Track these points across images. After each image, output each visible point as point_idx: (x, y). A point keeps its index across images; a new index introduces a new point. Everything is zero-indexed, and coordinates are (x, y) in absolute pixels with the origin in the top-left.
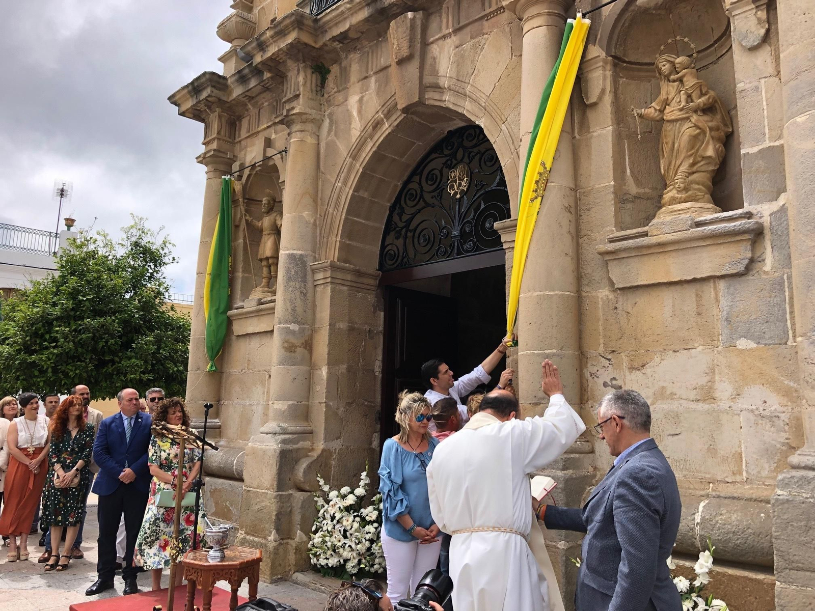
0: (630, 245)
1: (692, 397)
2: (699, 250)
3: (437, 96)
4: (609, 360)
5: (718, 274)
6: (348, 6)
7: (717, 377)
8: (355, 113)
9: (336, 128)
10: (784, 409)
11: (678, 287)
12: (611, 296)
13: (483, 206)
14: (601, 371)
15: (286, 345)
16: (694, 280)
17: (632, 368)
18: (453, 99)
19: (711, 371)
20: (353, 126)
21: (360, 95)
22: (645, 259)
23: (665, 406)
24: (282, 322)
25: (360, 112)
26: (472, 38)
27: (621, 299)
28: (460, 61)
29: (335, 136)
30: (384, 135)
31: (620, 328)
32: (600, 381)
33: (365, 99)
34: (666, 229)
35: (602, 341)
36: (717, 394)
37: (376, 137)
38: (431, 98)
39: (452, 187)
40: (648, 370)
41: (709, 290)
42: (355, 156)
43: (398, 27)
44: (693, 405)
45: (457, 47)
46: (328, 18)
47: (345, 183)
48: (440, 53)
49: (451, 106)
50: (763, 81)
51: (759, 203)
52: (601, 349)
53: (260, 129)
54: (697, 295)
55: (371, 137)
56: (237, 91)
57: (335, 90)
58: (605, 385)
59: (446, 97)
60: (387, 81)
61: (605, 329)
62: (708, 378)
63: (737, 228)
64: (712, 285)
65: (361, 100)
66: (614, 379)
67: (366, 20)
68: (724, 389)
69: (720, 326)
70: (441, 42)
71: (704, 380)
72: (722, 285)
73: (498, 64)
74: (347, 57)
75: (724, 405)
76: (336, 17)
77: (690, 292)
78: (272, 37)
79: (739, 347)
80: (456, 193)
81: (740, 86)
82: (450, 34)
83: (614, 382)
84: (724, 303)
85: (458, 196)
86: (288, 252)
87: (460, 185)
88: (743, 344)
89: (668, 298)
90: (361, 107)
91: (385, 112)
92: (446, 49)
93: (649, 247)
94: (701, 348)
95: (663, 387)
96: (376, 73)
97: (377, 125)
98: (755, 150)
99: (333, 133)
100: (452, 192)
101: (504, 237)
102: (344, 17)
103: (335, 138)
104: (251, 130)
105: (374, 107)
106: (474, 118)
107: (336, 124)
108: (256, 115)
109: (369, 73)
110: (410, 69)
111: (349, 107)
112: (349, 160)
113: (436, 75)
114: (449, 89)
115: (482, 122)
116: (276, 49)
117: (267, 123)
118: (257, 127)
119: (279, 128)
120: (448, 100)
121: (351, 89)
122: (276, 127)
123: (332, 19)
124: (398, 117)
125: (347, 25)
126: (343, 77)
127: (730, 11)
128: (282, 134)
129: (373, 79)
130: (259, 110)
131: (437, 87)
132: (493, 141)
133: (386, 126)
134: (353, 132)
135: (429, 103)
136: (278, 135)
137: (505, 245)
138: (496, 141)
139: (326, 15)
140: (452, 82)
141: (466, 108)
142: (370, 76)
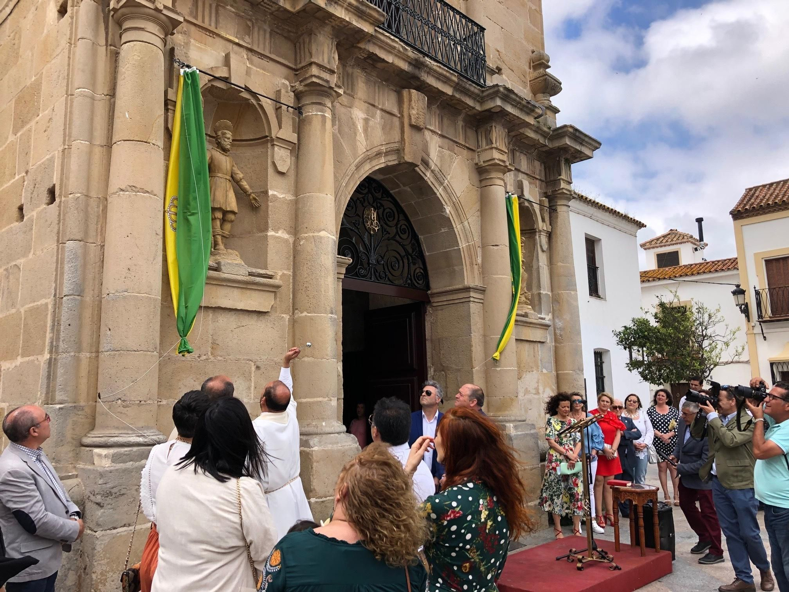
1: (534, 393)
3: (423, 169)
6: (401, 49)
8: (360, 127)
18: (432, 179)
19: (538, 382)
20: (358, 138)
21: (366, 116)
25: (366, 130)
26: (449, 149)
28: (441, 157)
30: (379, 166)
33: (371, 123)
37: (374, 163)
38: (421, 169)
40: (522, 380)
42: (358, 167)
45: (440, 147)
46: (382, 37)
48: (431, 141)
49: (430, 183)
50: (545, 266)
51: (545, 315)
55: (371, 160)
59: (428, 174)
60: (392, 126)
64: (536, 344)
65: (366, 121)
68: (541, 389)
69: (539, 363)
70: (430, 133)
71: (536, 385)
72: (539, 345)
73: (463, 180)
76: (387, 44)
77: (532, 346)
84: (540, 353)
88: (545, 371)
90: (367, 128)
91: (388, 150)
92: (434, 142)
94: (535, 371)
95: (527, 388)
96: (382, 110)
97: (379, 154)
98: (544, 292)
99: (336, 128)
100: (367, 227)
101: (472, 294)
102: (390, 50)
103: (339, 135)
104: (200, 18)
105: (379, 138)
106: (444, 203)
107: (339, 121)
108: (211, 5)
109: (376, 104)
110: (417, 137)
111: (353, 116)
112: (353, 168)
113: (428, 155)
114: (433, 171)
115: (448, 209)
116: (347, 19)
117: (236, 37)
118: (213, 24)
119: (255, 59)
120: (429, 177)
121: (357, 102)
122: (250, 54)
123: (383, 41)
124: (392, 160)
125: (390, 59)
126: (345, 80)
127: (540, 231)
128: (262, 71)
129: (378, 112)
130: (217, 6)
131: (426, 163)
132: (454, 226)
133: (383, 160)
134: (358, 144)
135: (417, 168)
136: (254, 68)
137: (472, 299)
138: (457, 227)
139: (383, 34)
140: (437, 169)
141: (440, 191)
142: (377, 107)
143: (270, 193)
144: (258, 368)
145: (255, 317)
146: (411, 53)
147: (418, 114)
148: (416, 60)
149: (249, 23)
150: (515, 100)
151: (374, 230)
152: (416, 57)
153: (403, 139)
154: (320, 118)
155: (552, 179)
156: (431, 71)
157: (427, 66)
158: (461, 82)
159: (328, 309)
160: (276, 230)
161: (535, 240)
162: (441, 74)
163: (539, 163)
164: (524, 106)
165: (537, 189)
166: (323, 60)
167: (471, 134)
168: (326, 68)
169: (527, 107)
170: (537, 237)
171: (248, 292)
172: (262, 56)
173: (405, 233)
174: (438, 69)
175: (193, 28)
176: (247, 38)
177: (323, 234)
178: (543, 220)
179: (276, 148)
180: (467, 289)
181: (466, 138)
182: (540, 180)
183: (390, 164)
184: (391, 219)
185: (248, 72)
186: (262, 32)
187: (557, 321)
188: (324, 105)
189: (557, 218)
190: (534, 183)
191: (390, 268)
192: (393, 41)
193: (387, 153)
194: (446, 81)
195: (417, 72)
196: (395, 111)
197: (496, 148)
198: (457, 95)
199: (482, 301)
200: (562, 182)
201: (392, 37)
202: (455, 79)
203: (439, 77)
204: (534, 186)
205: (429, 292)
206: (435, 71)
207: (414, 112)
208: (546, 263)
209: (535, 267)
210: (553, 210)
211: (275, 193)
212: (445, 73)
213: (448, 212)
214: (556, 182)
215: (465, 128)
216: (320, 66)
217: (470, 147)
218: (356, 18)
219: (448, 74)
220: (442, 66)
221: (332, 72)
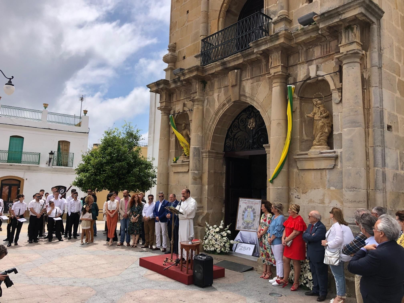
0: (303, 157)
1: (319, 202)
2: (321, 161)
3: (245, 99)
4: (297, 190)
5: (326, 168)
6: (215, 65)
7: (325, 197)
8: (216, 100)
9: (210, 104)
10: (341, 207)
11: (316, 170)
12: (298, 171)
13: (260, 133)
14: (294, 193)
15: (194, 178)
16: (320, 169)
17: (303, 193)
18: (250, 101)
20: (215, 104)
21: (218, 94)
22: (307, 161)
23: (311, 205)
24: (192, 170)
25: (218, 99)
26: (256, 82)
27: (300, 172)
28: (252, 89)
29: (209, 106)
30: (227, 109)
31: (300, 181)
32: (294, 196)
33: (220, 95)
34: (313, 154)
35: (295, 184)
36: (325, 202)
37: (224, 109)
38: (243, 99)
39: (250, 125)
40: (307, 194)
41: (324, 172)
42: (216, 115)
43: (232, 74)
44: (319, 205)
45: (252, 84)
46: (207, 68)
47: (213, 123)
48: (246, 85)
49: (249, 103)
50: (340, 113)
51: (338, 149)
52: (294, 187)
53: (181, 99)
54: (321, 173)
55: (222, 108)
56: (173, 86)
57: (209, 90)
58: (295, 197)
59: (248, 99)
60: (228, 91)
61: (295, 181)
62: (322, 197)
63: (331, 156)
64: (325, 171)
65: (218, 95)
66: (298, 196)
67: (221, 70)
68: (327, 201)
69: (327, 183)
70: (246, 81)
71: (322, 198)
72: (327, 171)
73: (265, 92)
74: (213, 79)
75: (327, 205)
76: (210, 67)
77: (319, 172)
78: (188, 72)
79: (331, 189)
80: (251, 128)
81: (334, 114)
82: (249, 79)
83: (298, 197)
84: (328, 176)
85: (252, 129)
86: (194, 146)
87: (252, 125)
89: (313, 173)
90: (219, 98)
91: (227, 101)
92: (248, 84)
93: (308, 158)
94: (321, 188)
95: (311, 199)
96: (223, 87)
97: (224, 105)
98: (337, 133)
99: (208, 105)
100: (250, 127)
105: (223, 98)
107: (209, 102)
110: (236, 89)
113: (245, 92)
114: (249, 97)
117: (184, 97)
118: (179, 98)
121: (215, 91)
127: (332, 91)
130: (181, 92)
131: (245, 96)
133: (228, 105)
134: (216, 106)
136: (188, 102)
139: (207, 66)
140: (250, 95)
141: (254, 104)
142: (222, 88)
146: (218, 63)
148: (222, 63)
150: (263, 42)
156: (229, 62)
157: (226, 61)
158: (243, 54)
162: (233, 59)
174: (231, 59)
175: (176, 102)
181: (267, 68)
183: (230, 105)
190: (330, 59)
192: (211, 65)
194: (238, 58)
195: (225, 66)
201: (210, 64)
203: (234, 60)
208: (341, 111)
212: (234, 57)
215: (266, 65)
219: (235, 57)
220: (231, 56)
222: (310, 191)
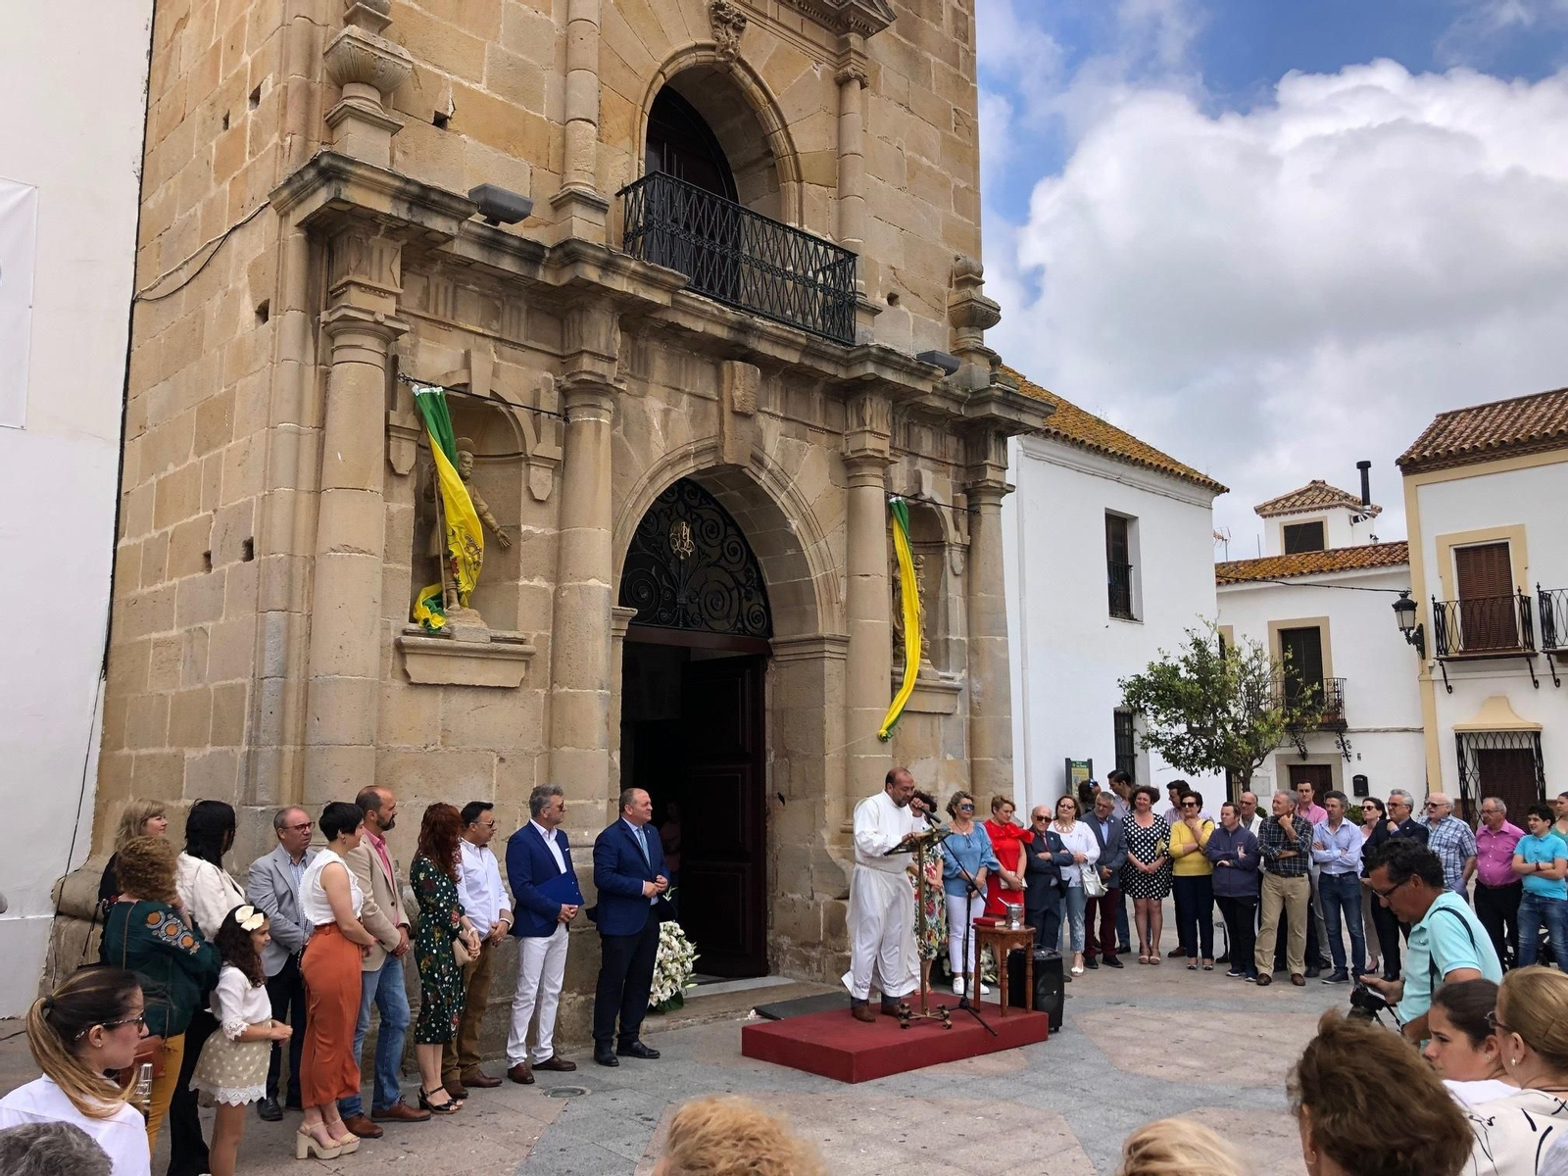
2: (937, 694)
3: (754, 469)
6: (716, 312)
7: (939, 777)
8: (656, 422)
9: (627, 424)
18: (769, 483)
19: (936, 774)
20: (653, 438)
21: (666, 406)
25: (665, 426)
26: (797, 437)
28: (784, 451)
29: (625, 433)
31: (896, 739)
33: (674, 415)
36: (939, 788)
37: (678, 469)
38: (751, 470)
39: (674, 543)
41: (936, 720)
42: (652, 479)
45: (783, 435)
46: (686, 301)
48: (767, 429)
49: (766, 488)
50: (958, 597)
51: (956, 672)
53: (462, 325)
54: (931, 723)
55: (672, 464)
57: (628, 370)
59: (763, 476)
60: (706, 416)
64: (937, 717)
65: (666, 412)
68: (942, 785)
69: (941, 745)
70: (767, 417)
71: (933, 779)
72: (942, 718)
73: (819, 480)
76: (694, 308)
77: (928, 720)
79: (947, 759)
80: (679, 553)
82: (779, 417)
84: (942, 730)
85: (682, 558)
88: (949, 757)
89: (918, 722)
90: (667, 422)
92: (772, 429)
94: (932, 758)
96: (690, 394)
97: (685, 457)
98: (955, 638)
99: (621, 428)
100: (675, 549)
101: (827, 647)
102: (699, 314)
103: (624, 438)
104: (432, 310)
105: (685, 434)
106: (787, 515)
107: (625, 418)
108: (446, 289)
109: (682, 387)
110: (745, 427)
111: (647, 409)
112: (645, 480)
113: (763, 450)
114: (770, 472)
115: (795, 524)
116: (631, 291)
117: (481, 326)
118: (449, 314)
119: (507, 350)
120: (764, 480)
121: (653, 388)
122: (498, 344)
123: (689, 306)
124: (707, 462)
125: (699, 326)
126: (636, 359)
127: (950, 545)
128: (514, 365)
129: (685, 397)
130: (455, 287)
131: (758, 461)
132: (804, 547)
133: (691, 463)
134: (653, 447)
135: (746, 470)
136: (505, 363)
137: (826, 654)
138: (809, 549)
139: (688, 297)
140: (776, 468)
141: (781, 499)
142: (683, 391)
143: (524, 528)
144: (502, 760)
145: (499, 694)
146: (730, 314)
147: (744, 395)
148: (740, 323)
149: (498, 303)
150: (898, 363)
151: (685, 554)
152: (739, 318)
153: (721, 432)
154: (592, 425)
155: (975, 462)
156: (763, 335)
157: (757, 329)
158: (811, 344)
159: (597, 682)
160: (530, 578)
161: (942, 558)
162: (778, 337)
163: (955, 439)
164: (914, 369)
165: (950, 480)
166: (599, 346)
167: (835, 410)
168: (603, 356)
169: (919, 370)
170: (947, 554)
171: (490, 662)
172: (514, 345)
173: (736, 554)
174: (774, 331)
175: (422, 324)
176: (495, 325)
177: (592, 582)
178: (957, 528)
179: (533, 469)
180: (821, 640)
181: (826, 415)
182: (956, 465)
183: (702, 467)
184: (713, 536)
185: (495, 373)
186: (515, 313)
187: (974, 681)
188: (600, 407)
189: (980, 524)
190: (943, 472)
191: (709, 606)
192: (704, 302)
193: (698, 454)
194: (788, 344)
195: (741, 338)
196: (712, 394)
197: (871, 432)
198: (807, 362)
199: (844, 657)
200: (989, 469)
201: (702, 298)
202: (803, 341)
203: (777, 341)
204: (945, 475)
205: (771, 640)
206: (770, 334)
207: (738, 393)
208: (960, 591)
209: (942, 599)
210: (973, 513)
211: (531, 528)
212: (785, 334)
213: (794, 527)
214: (980, 469)
215: (824, 404)
216: (594, 355)
217: (833, 430)
218: (644, 287)
219: (790, 336)
220: (781, 326)
221: (612, 360)
222: (913, 762)
